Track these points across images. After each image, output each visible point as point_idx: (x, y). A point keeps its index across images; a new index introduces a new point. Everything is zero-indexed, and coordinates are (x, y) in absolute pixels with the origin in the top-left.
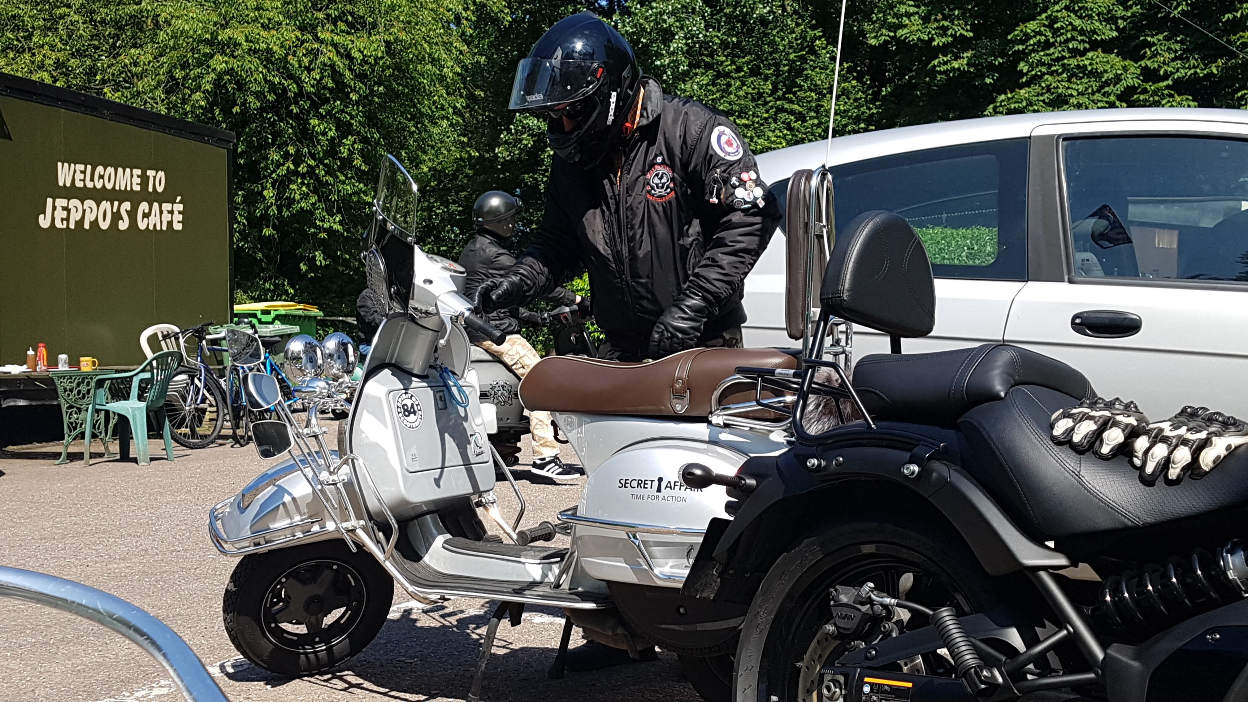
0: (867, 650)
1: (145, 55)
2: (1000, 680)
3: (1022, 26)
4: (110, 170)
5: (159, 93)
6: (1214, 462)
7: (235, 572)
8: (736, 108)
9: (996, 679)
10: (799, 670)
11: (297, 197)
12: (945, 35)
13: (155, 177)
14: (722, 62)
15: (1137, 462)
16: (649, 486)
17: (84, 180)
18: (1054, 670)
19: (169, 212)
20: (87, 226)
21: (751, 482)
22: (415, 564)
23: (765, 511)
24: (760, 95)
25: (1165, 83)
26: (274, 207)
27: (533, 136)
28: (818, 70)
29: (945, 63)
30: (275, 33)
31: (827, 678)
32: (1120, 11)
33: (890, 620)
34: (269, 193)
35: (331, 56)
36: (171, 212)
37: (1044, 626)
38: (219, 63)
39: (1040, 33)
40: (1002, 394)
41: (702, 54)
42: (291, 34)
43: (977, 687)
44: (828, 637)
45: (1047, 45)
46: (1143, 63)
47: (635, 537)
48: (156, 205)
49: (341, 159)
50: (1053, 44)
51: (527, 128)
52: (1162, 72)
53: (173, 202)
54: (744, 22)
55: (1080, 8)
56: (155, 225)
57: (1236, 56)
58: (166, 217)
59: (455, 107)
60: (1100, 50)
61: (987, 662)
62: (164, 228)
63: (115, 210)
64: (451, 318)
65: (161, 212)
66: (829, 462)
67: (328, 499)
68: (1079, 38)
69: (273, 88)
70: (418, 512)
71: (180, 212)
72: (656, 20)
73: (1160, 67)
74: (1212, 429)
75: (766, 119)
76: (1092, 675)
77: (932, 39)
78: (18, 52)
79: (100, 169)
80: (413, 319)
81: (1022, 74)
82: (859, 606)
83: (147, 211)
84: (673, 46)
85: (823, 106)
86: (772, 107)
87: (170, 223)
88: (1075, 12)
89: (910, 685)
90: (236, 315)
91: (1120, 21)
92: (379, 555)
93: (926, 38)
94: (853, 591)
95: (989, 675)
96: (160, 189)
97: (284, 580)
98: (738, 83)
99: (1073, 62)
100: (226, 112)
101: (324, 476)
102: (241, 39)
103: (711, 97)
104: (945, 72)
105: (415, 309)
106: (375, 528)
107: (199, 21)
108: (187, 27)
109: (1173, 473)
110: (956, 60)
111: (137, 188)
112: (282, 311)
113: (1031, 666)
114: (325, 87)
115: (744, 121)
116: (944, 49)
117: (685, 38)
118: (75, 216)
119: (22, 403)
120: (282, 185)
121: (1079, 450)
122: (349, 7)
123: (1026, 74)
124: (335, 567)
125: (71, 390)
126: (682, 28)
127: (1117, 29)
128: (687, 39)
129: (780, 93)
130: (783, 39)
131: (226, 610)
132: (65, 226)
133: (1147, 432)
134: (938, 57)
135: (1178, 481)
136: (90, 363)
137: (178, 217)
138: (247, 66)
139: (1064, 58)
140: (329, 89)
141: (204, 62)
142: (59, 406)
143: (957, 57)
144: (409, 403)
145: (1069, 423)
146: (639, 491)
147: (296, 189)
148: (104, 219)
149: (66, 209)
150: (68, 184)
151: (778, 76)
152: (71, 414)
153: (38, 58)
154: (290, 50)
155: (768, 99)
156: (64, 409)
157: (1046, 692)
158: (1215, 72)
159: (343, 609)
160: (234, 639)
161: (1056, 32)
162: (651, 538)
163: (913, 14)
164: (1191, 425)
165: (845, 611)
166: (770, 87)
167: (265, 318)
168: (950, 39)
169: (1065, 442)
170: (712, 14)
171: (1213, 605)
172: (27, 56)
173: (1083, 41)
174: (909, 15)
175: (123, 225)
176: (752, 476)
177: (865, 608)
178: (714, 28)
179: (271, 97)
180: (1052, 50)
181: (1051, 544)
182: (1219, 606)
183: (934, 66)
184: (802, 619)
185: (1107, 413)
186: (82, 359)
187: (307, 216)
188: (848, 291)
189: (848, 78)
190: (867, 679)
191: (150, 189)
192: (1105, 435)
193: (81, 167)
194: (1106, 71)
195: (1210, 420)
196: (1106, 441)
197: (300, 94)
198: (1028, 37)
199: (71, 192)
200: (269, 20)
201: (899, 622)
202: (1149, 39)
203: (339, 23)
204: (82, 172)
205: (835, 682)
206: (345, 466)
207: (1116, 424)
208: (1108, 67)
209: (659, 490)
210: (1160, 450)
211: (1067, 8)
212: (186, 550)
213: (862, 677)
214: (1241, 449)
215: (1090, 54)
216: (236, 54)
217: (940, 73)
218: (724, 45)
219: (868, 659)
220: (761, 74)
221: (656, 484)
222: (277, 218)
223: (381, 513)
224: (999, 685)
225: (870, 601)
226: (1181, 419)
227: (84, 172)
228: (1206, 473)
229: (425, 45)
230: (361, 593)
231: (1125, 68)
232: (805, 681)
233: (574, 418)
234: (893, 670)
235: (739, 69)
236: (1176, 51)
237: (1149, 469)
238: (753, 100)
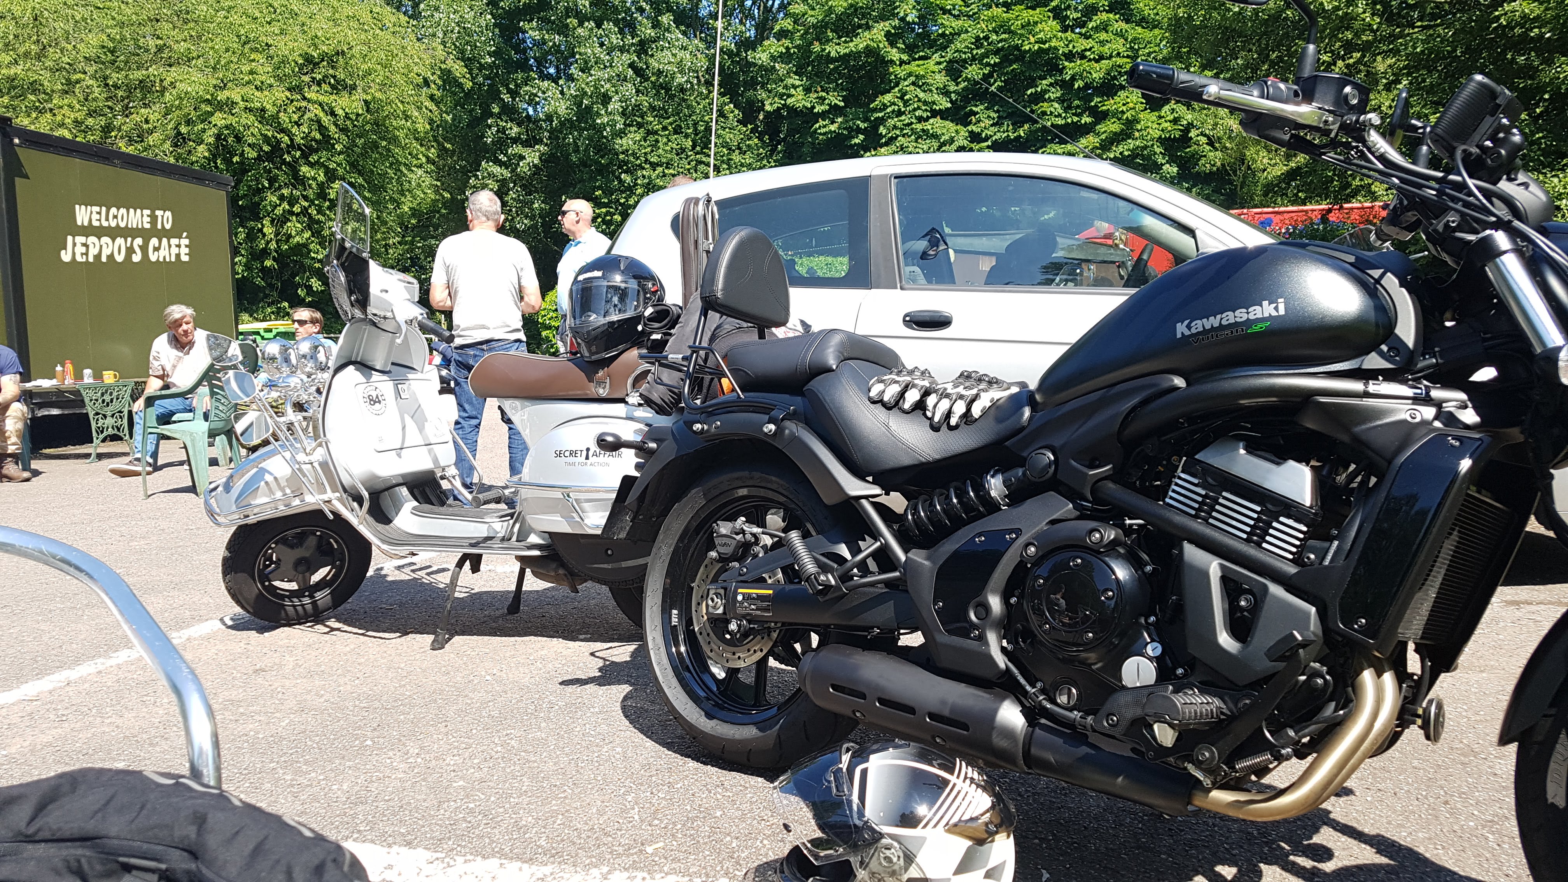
0: (740, 569)
1: (154, 114)
2: (833, 582)
3: (880, 98)
4: (123, 211)
5: (167, 145)
6: (982, 411)
7: (230, 541)
8: (664, 160)
9: (830, 581)
10: (693, 588)
11: (294, 233)
12: (822, 104)
13: (163, 216)
14: (651, 122)
15: (929, 414)
16: (578, 455)
17: (100, 220)
18: (871, 573)
19: (177, 246)
20: (104, 259)
21: (653, 445)
22: (387, 527)
23: (663, 468)
24: (683, 150)
25: (986, 144)
26: (274, 242)
27: (497, 181)
28: (727, 130)
29: (824, 126)
30: (267, 93)
31: (712, 592)
32: (952, 88)
33: (758, 545)
34: (268, 230)
35: (317, 112)
36: (179, 246)
37: (864, 540)
38: (219, 119)
39: (894, 104)
40: (834, 367)
41: (635, 115)
42: (281, 94)
43: (816, 588)
44: (713, 560)
45: (900, 113)
46: (969, 128)
47: (568, 496)
48: (165, 240)
49: (329, 200)
50: (904, 113)
51: (491, 175)
52: (983, 135)
53: (180, 237)
54: (668, 90)
55: (923, 84)
56: (164, 258)
57: (1037, 122)
58: (174, 250)
59: (428, 158)
60: (938, 117)
61: (824, 569)
62: (173, 259)
63: (128, 245)
64: (406, 322)
65: (170, 246)
66: (710, 425)
67: (305, 475)
68: (924, 108)
69: (266, 139)
70: (388, 485)
71: (186, 246)
72: (595, 86)
73: (982, 131)
74: (981, 387)
75: (689, 170)
76: (897, 574)
77: (813, 107)
78: (40, 112)
79: (113, 210)
80: (374, 324)
81: (881, 136)
82: (734, 536)
83: (157, 245)
84: (610, 107)
85: (732, 160)
86: (692, 161)
87: (178, 256)
88: (920, 87)
89: (771, 592)
90: (241, 334)
91: (953, 95)
92: (354, 521)
93: (809, 106)
94: (730, 525)
95: (825, 579)
96: (168, 226)
97: (273, 546)
98: (665, 140)
99: (919, 127)
100: (228, 162)
101: (301, 457)
102: (238, 99)
103: (643, 151)
104: (824, 134)
105: (375, 315)
106: (350, 499)
107: (200, 84)
108: (189, 89)
109: (953, 421)
110: (832, 123)
111: (147, 226)
112: (282, 329)
113: (855, 570)
114: (314, 139)
115: (671, 171)
116: (823, 115)
117: (620, 101)
118: (93, 251)
119: (55, 412)
120: (280, 222)
121: (888, 407)
122: (331, 72)
123: (885, 136)
124: (318, 533)
125: (97, 400)
126: (617, 93)
127: (951, 101)
128: (622, 102)
129: (698, 148)
130: (699, 104)
131: (225, 573)
132: (84, 260)
133: (936, 391)
134: (818, 122)
135: (957, 427)
136: (112, 376)
137: (184, 250)
138: (244, 121)
139: (912, 123)
140: (316, 140)
141: (205, 118)
142: (87, 414)
143: (833, 122)
144: (374, 394)
145: (880, 387)
146: (571, 459)
147: (293, 226)
148: (119, 253)
149: (85, 245)
150: (86, 224)
151: (696, 135)
152: (98, 420)
153: (59, 118)
154: (282, 108)
155: (689, 153)
156: (91, 416)
157: (865, 589)
158: (1022, 135)
159: (329, 567)
160: (234, 596)
161: (906, 103)
162: (582, 496)
163: (798, 86)
164: (967, 384)
165: (725, 540)
166: (691, 143)
167: (267, 335)
168: (827, 107)
169: (878, 401)
170: (641, 83)
171: (981, 516)
172: (49, 115)
173: (926, 110)
174: (795, 87)
175: (137, 258)
176: (654, 440)
177: (739, 537)
178: (643, 94)
179: (266, 148)
180: (903, 117)
181: (870, 479)
182: (985, 516)
183: (816, 129)
184: (696, 548)
185: (909, 378)
186: (104, 373)
187: (302, 249)
188: (722, 290)
189: (751, 137)
190: (740, 590)
191: (159, 227)
192: (906, 395)
193: (97, 209)
194: (943, 134)
195: (980, 380)
196: (907, 399)
197: (292, 146)
198: (885, 107)
199: (89, 231)
200: (262, 83)
201: (764, 547)
202: (974, 109)
203: (323, 85)
204: (97, 213)
205: (717, 594)
206: (319, 448)
207: (914, 386)
208: (945, 131)
209: (587, 458)
210: (945, 404)
211: (913, 84)
212: (198, 529)
213: (736, 588)
214: (1001, 401)
215: (931, 121)
216: (234, 111)
217: (821, 134)
218: (652, 108)
219: (740, 575)
220: (682, 133)
221: (584, 453)
222: (276, 251)
223: (354, 487)
224: (832, 586)
225: (743, 532)
226: (960, 380)
227: (99, 213)
228: (976, 420)
229: (399, 104)
230: (343, 553)
231: (957, 131)
232: (697, 596)
233: (517, 403)
234: (760, 581)
235: (665, 128)
236: (994, 119)
237: (936, 419)
238: (677, 155)
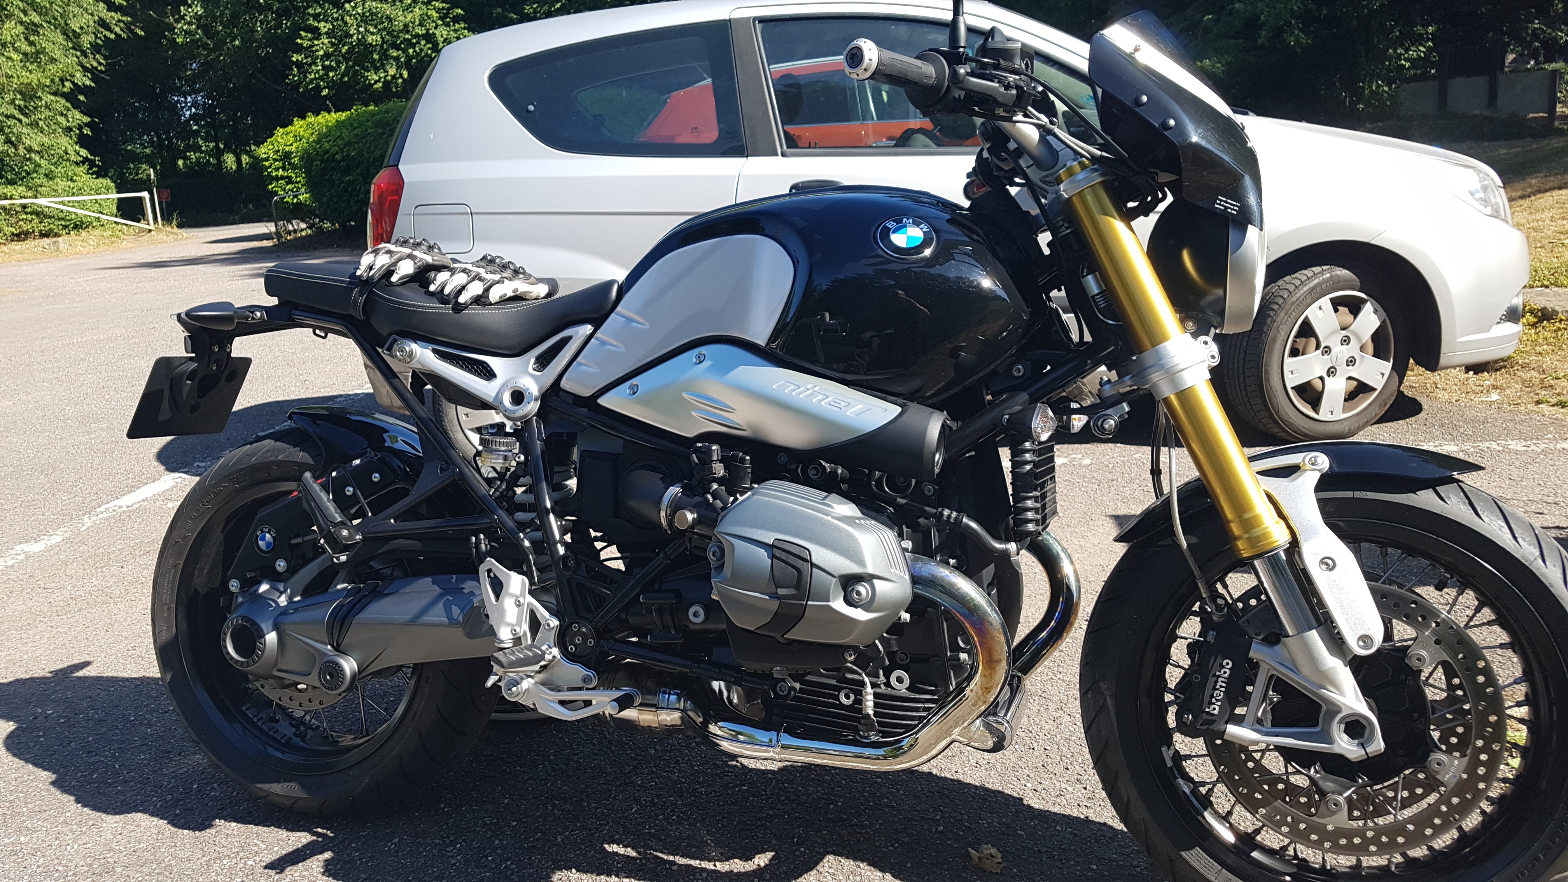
6: (500, 297)
74: (504, 275)
109: (464, 299)
135: (465, 305)
164: (489, 268)
195: (505, 267)
214: (525, 294)
226: (481, 264)
228: (491, 304)
